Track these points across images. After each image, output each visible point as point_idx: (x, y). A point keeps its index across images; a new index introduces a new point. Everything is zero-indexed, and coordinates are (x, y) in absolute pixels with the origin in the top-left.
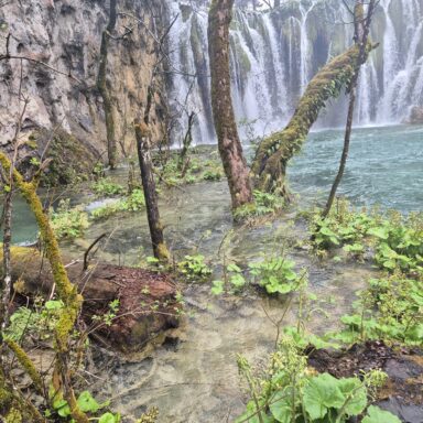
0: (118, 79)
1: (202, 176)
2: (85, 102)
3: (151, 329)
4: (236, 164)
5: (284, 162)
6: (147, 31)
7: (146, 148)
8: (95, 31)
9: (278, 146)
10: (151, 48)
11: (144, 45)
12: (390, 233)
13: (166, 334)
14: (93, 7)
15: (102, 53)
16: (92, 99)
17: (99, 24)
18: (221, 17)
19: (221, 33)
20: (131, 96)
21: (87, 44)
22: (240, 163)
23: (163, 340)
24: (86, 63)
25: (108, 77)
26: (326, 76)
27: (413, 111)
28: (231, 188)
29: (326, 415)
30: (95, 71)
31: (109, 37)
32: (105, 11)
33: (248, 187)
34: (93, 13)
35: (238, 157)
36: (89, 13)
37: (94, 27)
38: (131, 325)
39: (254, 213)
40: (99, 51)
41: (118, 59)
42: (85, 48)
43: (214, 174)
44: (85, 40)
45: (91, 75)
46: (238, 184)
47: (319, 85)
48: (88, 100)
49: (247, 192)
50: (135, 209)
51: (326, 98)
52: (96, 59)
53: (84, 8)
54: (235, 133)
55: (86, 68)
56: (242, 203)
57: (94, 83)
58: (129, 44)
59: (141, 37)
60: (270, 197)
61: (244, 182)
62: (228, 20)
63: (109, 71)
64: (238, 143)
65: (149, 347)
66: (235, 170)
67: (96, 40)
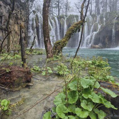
0: (13, 27)
1: (37, 53)
2: (1, 32)
3: (22, 81)
4: (48, 46)
5: (62, 48)
6: (23, 15)
7: (23, 32)
8: (7, 12)
9: (60, 43)
10: (24, 20)
11: (21, 19)
12: (93, 62)
13: (27, 84)
14: (7, 6)
15: (9, 18)
16: (4, 32)
17: (8, 11)
18: (47, 5)
19: (47, 9)
20: (16, 33)
21: (4, 16)
22: (50, 46)
23: (26, 85)
24: (3, 21)
25: (10, 26)
26: (73, 27)
27: (91, 45)
28: (47, 53)
29: (89, 87)
30: (6, 24)
31: (11, 13)
32: (11, 8)
33: (52, 53)
34: (7, 7)
35: (49, 44)
36: (6, 7)
37: (7, 11)
38: (14, 79)
39: (53, 60)
40: (8, 18)
41: (13, 21)
42: (3, 17)
43: (41, 53)
44: (3, 14)
45: (4, 25)
46: (49, 51)
47: (72, 29)
48: (2, 32)
49: (51, 54)
50: (16, 58)
51: (73, 32)
52: (6, 20)
53: (4, 6)
54: (49, 37)
55: (3, 22)
56: (50, 57)
57: (5, 27)
58: (17, 18)
59: (21, 17)
60: (58, 56)
61: (51, 51)
62: (49, 6)
63: (10, 24)
64: (50, 40)
65: (20, 87)
66: (48, 47)
67: (7, 15)
